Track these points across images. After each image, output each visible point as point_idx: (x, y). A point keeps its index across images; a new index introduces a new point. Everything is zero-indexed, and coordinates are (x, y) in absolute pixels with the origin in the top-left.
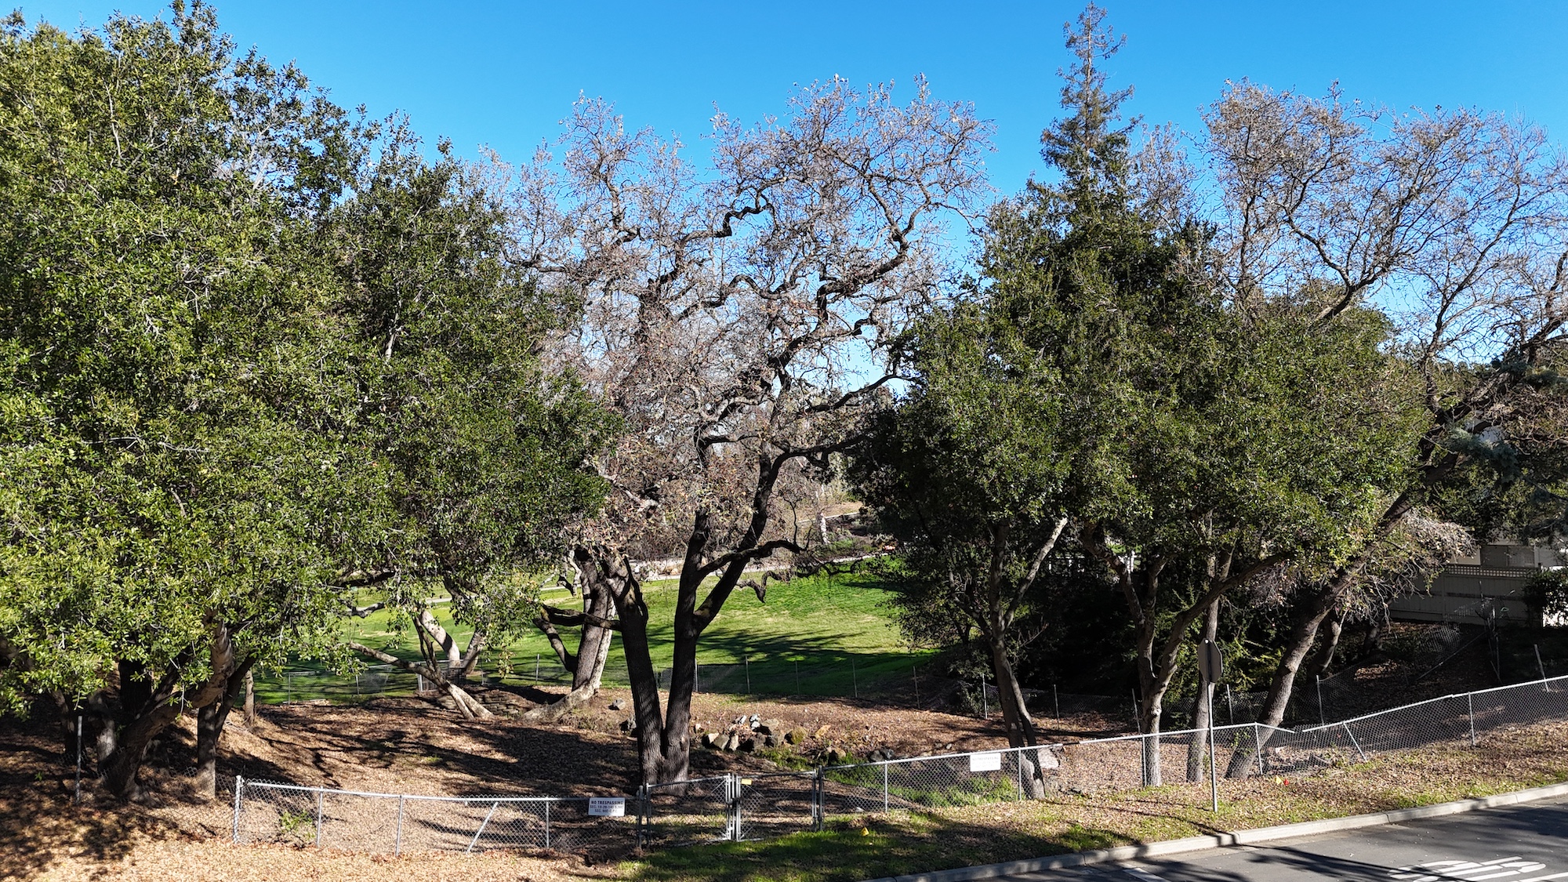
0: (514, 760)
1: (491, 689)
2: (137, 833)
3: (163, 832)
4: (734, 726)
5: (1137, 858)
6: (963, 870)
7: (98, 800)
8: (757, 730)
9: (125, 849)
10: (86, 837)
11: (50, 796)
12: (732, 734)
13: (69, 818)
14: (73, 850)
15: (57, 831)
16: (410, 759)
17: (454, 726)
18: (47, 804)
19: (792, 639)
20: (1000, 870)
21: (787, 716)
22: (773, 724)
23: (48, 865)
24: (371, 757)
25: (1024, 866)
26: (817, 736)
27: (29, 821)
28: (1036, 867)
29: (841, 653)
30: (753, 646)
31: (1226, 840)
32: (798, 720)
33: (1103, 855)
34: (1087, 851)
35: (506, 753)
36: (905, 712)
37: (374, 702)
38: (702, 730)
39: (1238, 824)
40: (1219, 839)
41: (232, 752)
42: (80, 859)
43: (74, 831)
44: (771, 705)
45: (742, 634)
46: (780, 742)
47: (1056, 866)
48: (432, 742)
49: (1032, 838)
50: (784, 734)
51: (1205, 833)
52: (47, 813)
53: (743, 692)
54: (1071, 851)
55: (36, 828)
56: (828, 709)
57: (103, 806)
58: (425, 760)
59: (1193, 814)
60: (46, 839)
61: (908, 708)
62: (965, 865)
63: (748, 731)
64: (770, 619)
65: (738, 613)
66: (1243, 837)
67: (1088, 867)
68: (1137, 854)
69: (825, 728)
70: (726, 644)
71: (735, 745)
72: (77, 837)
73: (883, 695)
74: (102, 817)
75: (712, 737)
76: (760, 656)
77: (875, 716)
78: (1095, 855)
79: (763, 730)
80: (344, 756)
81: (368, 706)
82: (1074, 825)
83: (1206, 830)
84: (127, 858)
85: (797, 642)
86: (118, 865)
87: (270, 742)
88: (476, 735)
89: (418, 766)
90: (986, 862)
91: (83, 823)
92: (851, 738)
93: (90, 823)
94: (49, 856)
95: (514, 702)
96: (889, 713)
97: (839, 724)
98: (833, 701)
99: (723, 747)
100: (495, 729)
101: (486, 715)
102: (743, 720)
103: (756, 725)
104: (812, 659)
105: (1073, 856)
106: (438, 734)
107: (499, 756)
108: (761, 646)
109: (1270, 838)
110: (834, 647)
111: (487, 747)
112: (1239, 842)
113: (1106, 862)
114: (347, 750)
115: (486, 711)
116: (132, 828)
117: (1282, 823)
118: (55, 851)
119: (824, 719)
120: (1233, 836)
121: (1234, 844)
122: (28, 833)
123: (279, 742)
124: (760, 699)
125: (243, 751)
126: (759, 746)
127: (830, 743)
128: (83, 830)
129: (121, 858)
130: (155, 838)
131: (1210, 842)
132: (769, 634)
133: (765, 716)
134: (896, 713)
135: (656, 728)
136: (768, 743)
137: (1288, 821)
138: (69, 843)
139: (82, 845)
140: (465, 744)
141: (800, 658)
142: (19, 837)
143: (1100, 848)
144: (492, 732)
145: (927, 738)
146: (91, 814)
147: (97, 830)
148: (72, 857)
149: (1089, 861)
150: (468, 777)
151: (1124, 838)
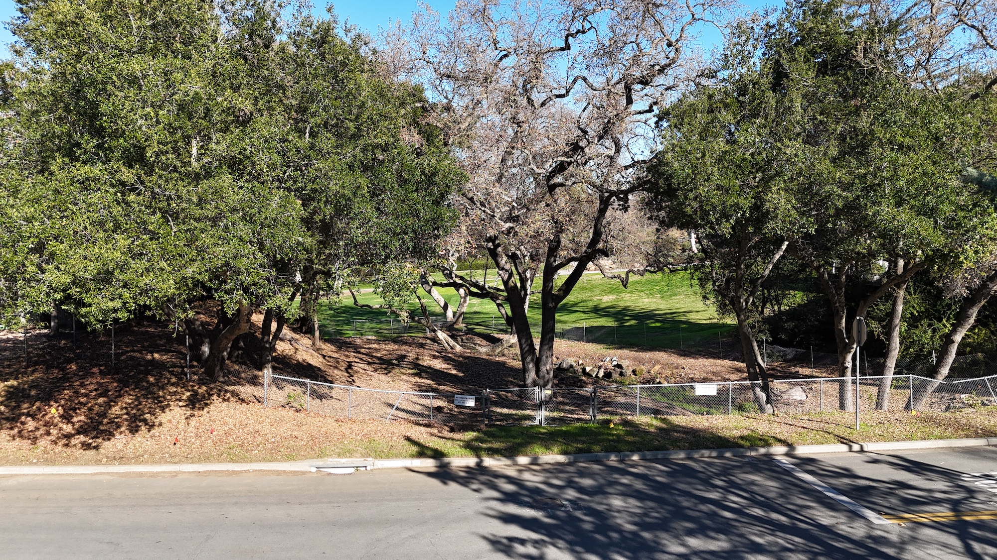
0: (461, 375)
1: (467, 334)
2: (215, 397)
3: (229, 398)
4: (602, 363)
5: (787, 455)
6: (665, 452)
7: (200, 379)
8: (615, 366)
9: (206, 405)
10: (189, 398)
11: (176, 376)
12: (600, 368)
13: (182, 388)
14: (181, 404)
15: (175, 393)
16: (403, 371)
17: (437, 354)
18: (173, 380)
19: (657, 312)
20: (689, 454)
21: (635, 359)
22: (625, 363)
23: (167, 410)
24: (381, 368)
25: (706, 453)
26: (652, 372)
27: (162, 388)
28: (714, 454)
29: (686, 322)
30: (630, 316)
31: (856, 447)
32: (641, 362)
33: (762, 451)
34: (753, 447)
35: (459, 370)
36: (712, 360)
37: (400, 339)
38: (583, 364)
39: (869, 438)
40: (850, 447)
41: (298, 361)
42: (183, 408)
43: (184, 394)
44: (626, 352)
45: (626, 309)
46: (628, 374)
47: (728, 455)
48: (421, 362)
49: (720, 437)
50: (631, 370)
51: (842, 443)
52: (173, 384)
53: (612, 343)
54: (742, 446)
55: (165, 391)
56: (662, 356)
57: (201, 383)
58: (411, 371)
59: (839, 431)
60: (169, 397)
61: (714, 358)
62: (668, 449)
63: (610, 366)
64: (647, 300)
65: (627, 295)
66: (868, 447)
67: (752, 457)
68: (788, 451)
69: (657, 367)
70: (614, 314)
71: (601, 374)
72: (184, 397)
73: (700, 349)
74: (199, 388)
75: (588, 369)
76: (633, 322)
77: (691, 361)
78: (757, 450)
79: (619, 366)
80: (366, 367)
81: (395, 341)
82: (752, 431)
83: (842, 440)
84: (206, 410)
85: (659, 315)
86: (201, 412)
87: (324, 357)
88: (446, 359)
89: (405, 374)
90: (680, 448)
91: (189, 391)
92: (672, 374)
93: (193, 391)
94: (168, 405)
95: (479, 342)
96: (700, 360)
97: (666, 365)
98: (665, 351)
99: (594, 376)
100: (460, 357)
101: (458, 348)
102: (607, 360)
103: (615, 363)
104: (667, 325)
105: (742, 450)
106: (426, 358)
107: (454, 372)
108: (636, 316)
109: (891, 449)
110: (683, 318)
111: (450, 367)
112: (866, 449)
113: (765, 455)
114: (369, 363)
115: (458, 346)
116: (213, 394)
117: (903, 440)
118: (172, 403)
119: (657, 362)
120: (862, 446)
121: (862, 451)
122: (161, 394)
123: (330, 357)
124: (621, 348)
125: (304, 361)
126: (616, 376)
127: (659, 376)
128: (188, 394)
129: (203, 409)
130: (224, 400)
131: (844, 448)
132: (643, 309)
133: (621, 358)
134: (705, 360)
135: (532, 360)
136: (621, 374)
137: (909, 438)
138: (180, 400)
139: (185, 401)
140: (438, 364)
141: (658, 324)
142: (156, 395)
143: (763, 447)
144: (456, 358)
145: (721, 376)
146: (195, 386)
147: (196, 393)
148: (180, 407)
149: (753, 454)
150: (430, 382)
151: (780, 441)
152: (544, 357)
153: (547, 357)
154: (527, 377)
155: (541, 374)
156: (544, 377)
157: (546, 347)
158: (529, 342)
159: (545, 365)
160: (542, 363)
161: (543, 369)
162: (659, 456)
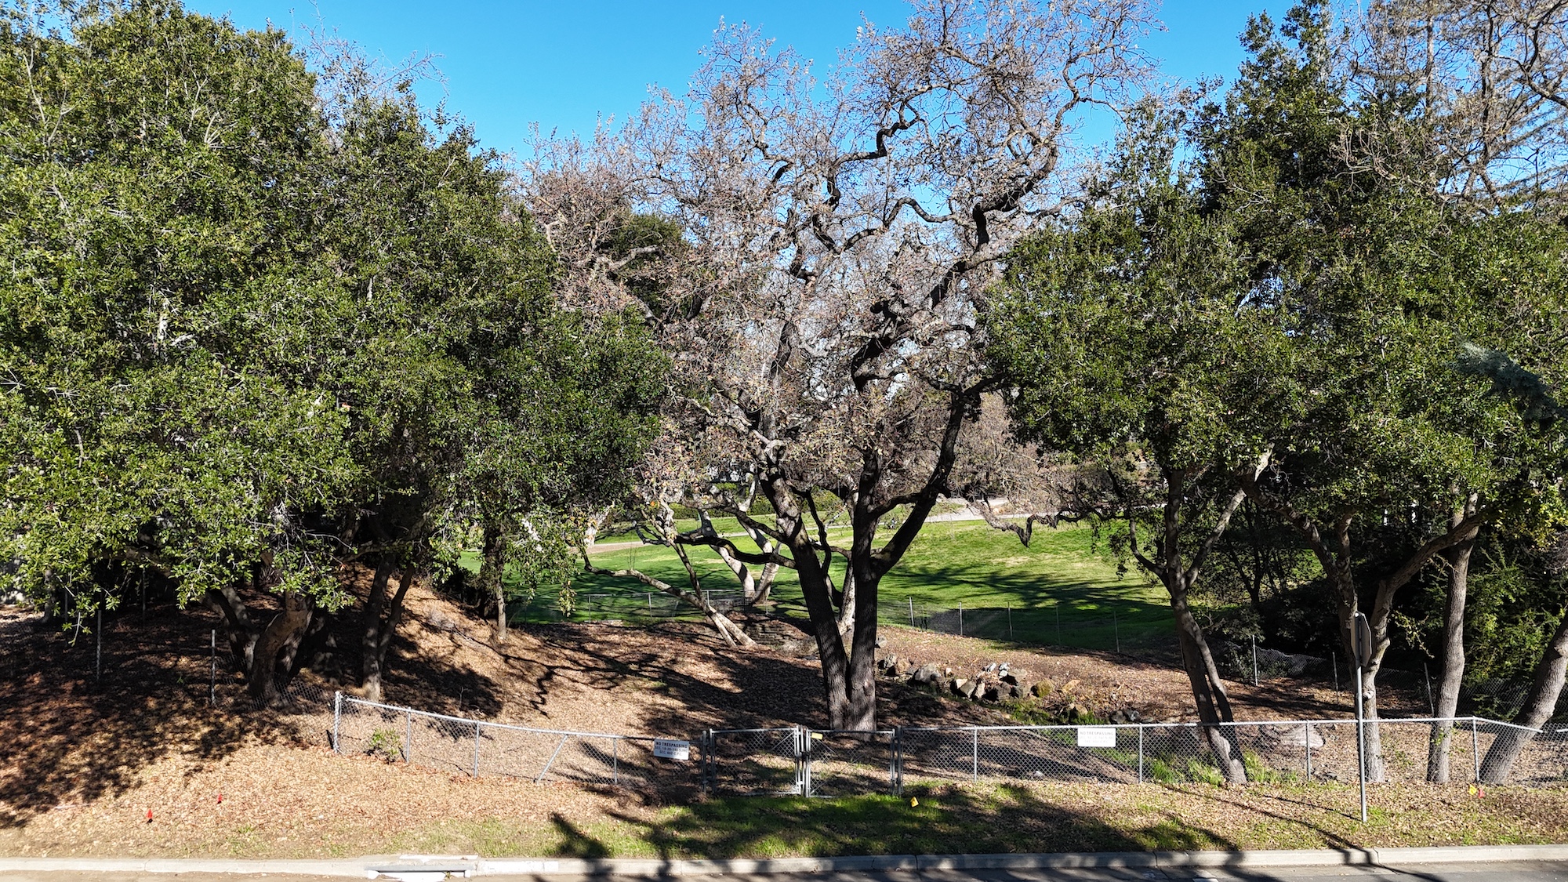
0: (738, 691)
1: (772, 618)
2: (251, 736)
3: (275, 738)
4: (983, 673)
5: (1227, 868)
6: (1000, 856)
7: (236, 704)
8: (1004, 679)
9: (230, 749)
10: (204, 739)
11: (194, 697)
12: (979, 681)
13: (199, 719)
14: (186, 747)
15: (184, 728)
16: (639, 683)
17: (710, 653)
18: (189, 705)
19: (1093, 586)
20: (1043, 861)
21: (1037, 667)
22: (1020, 675)
23: (158, 760)
24: (605, 678)
25: (1076, 859)
26: (1064, 690)
27: (165, 719)
28: (1090, 862)
29: (1141, 604)
30: (1047, 592)
31: (1357, 856)
32: (1047, 672)
33: (1180, 858)
34: (1163, 851)
35: (736, 683)
36: (1166, 672)
37: (660, 626)
38: (951, 674)
39: (1383, 840)
40: (1347, 855)
41: (452, 666)
42: (188, 756)
43: (197, 730)
44: (1025, 655)
45: (1042, 579)
46: (1025, 694)
47: (1116, 864)
48: (677, 669)
49: (1107, 829)
50: (1030, 686)
51: (1332, 847)
52: (184, 713)
53: (1005, 639)
54: (1141, 849)
55: (168, 725)
56: (1083, 663)
57: (236, 710)
58: (652, 684)
59: (1327, 823)
60: (170, 736)
61: (1171, 668)
62: (1005, 851)
63: (995, 679)
64: (1079, 565)
65: (1049, 556)
66: (1381, 856)
67: (1160, 870)
68: (1228, 861)
69: (1073, 683)
70: (1022, 588)
71: (981, 693)
72: (197, 736)
73: (1151, 652)
74: (228, 720)
75: (960, 683)
76: (1051, 602)
77: (1131, 673)
78: (1169, 857)
79: (1010, 679)
80: (579, 675)
81: (651, 629)
82: (1171, 817)
83: (1335, 842)
84: (227, 758)
85: (1097, 590)
86: (216, 764)
87: (507, 658)
88: (722, 663)
89: (639, 689)
90: (1030, 850)
91: (209, 724)
92: (1097, 696)
93: (215, 724)
94: (164, 751)
95: (790, 633)
96: (1147, 671)
97: (1090, 680)
98: (1091, 655)
99: (969, 695)
100: (748, 658)
101: (750, 644)
102: (992, 668)
103: (1004, 674)
104: (1106, 609)
105: (1141, 855)
106: (689, 660)
107: (727, 685)
108: (1055, 593)
109: (1422, 860)
110: (1135, 597)
111: (720, 675)
112: (1376, 861)
113: (1185, 867)
114: (588, 669)
115: (750, 640)
116: (249, 731)
117: (1447, 844)
118: (171, 747)
119: (1074, 673)
120: (1368, 855)
121: (1369, 863)
122: (159, 729)
123: (519, 659)
124: (1017, 648)
125: (464, 666)
126: (1004, 696)
127: (1074, 698)
128: (206, 730)
129: (221, 756)
130: (266, 741)
131: (1336, 857)
132: (1071, 580)
133: (1014, 665)
134: (1155, 672)
135: (840, 670)
136: (1013, 693)
137: (1459, 841)
138: (186, 741)
139: (196, 743)
140: (706, 672)
141: (1092, 607)
142: (149, 732)
143: (1181, 850)
144: (739, 661)
145: (1180, 701)
146: (221, 716)
147: (220, 728)
148: (183, 753)
149: (1162, 863)
150: (676, 703)
151: (1215, 839)
152: (859, 667)
153: (864, 666)
154: (832, 699)
155: (855, 695)
156: (859, 699)
157: (863, 649)
158: (834, 639)
159: (862, 679)
160: (856, 676)
161: (858, 686)
162: (990, 864)
